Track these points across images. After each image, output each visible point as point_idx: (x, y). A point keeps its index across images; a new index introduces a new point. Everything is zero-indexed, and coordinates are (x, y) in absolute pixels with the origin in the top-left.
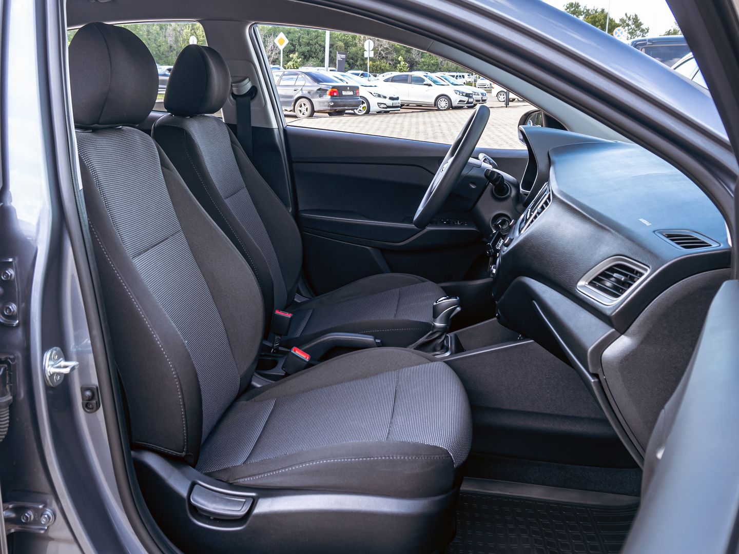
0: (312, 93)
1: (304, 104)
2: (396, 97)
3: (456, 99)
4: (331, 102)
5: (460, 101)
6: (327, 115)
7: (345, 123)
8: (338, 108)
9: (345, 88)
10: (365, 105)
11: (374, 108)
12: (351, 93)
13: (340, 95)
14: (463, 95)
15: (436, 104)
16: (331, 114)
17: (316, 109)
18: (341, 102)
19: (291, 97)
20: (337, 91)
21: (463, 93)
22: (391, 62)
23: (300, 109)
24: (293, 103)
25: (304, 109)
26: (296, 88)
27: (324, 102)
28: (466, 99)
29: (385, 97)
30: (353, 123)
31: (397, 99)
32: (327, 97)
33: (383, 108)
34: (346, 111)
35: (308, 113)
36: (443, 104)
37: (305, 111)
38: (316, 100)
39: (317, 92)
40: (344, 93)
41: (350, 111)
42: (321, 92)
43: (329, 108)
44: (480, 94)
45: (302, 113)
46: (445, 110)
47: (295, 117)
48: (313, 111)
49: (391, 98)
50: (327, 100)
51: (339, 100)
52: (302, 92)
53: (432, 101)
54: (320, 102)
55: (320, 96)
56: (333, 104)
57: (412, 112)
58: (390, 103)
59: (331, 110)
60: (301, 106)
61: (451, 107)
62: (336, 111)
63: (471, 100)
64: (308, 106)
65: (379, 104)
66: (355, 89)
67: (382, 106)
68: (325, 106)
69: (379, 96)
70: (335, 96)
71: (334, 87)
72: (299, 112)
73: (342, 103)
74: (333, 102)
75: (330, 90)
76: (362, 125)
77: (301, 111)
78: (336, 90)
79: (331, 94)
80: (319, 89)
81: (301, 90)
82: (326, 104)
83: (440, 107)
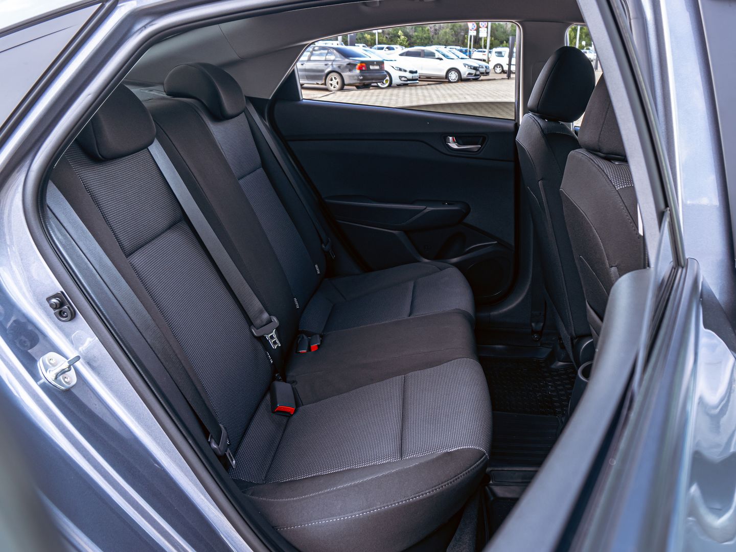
0: (342, 67)
1: (335, 78)
2: (414, 70)
3: (465, 72)
4: (361, 76)
5: (469, 74)
6: (355, 88)
7: (377, 96)
8: (367, 82)
9: (372, 63)
10: (388, 78)
11: (396, 81)
12: (377, 67)
13: (368, 69)
14: (471, 68)
15: (447, 76)
16: (358, 87)
17: (346, 82)
18: (369, 75)
19: (323, 71)
20: (365, 66)
21: (471, 66)
22: (387, 36)
23: (331, 82)
24: (324, 77)
25: (334, 82)
26: (326, 63)
27: (353, 76)
28: (473, 72)
29: (405, 71)
30: (385, 96)
31: (416, 72)
32: (357, 72)
33: (404, 81)
34: (372, 84)
35: (338, 87)
36: (453, 76)
37: (336, 85)
38: (346, 74)
39: (346, 67)
40: (371, 67)
41: (376, 84)
42: (351, 66)
43: (359, 82)
44: (484, 67)
45: (333, 86)
46: (455, 82)
47: (327, 90)
48: (343, 84)
49: (411, 72)
50: (357, 74)
51: (368, 74)
52: (332, 66)
53: (443, 74)
54: (350, 76)
55: (350, 70)
56: (361, 78)
57: (429, 84)
58: (410, 76)
59: (360, 83)
60: (332, 80)
61: (461, 79)
62: (363, 85)
63: (478, 73)
64: (339, 80)
65: (400, 77)
66: (381, 63)
67: (403, 79)
68: (355, 80)
69: (400, 70)
70: (365, 70)
71: (362, 62)
72: (330, 86)
73: (370, 77)
74: (363, 76)
75: (359, 64)
76: (394, 98)
77: (331, 85)
78: (364, 64)
79: (360, 68)
80: (349, 64)
81: (332, 64)
82: (356, 78)
83: (450, 79)
